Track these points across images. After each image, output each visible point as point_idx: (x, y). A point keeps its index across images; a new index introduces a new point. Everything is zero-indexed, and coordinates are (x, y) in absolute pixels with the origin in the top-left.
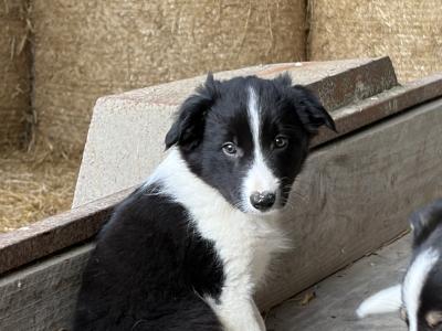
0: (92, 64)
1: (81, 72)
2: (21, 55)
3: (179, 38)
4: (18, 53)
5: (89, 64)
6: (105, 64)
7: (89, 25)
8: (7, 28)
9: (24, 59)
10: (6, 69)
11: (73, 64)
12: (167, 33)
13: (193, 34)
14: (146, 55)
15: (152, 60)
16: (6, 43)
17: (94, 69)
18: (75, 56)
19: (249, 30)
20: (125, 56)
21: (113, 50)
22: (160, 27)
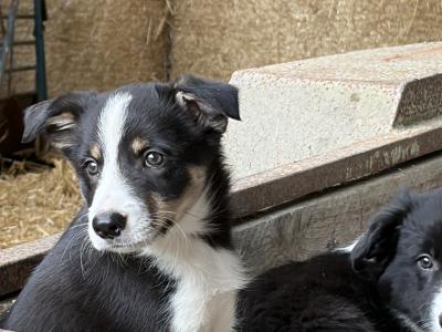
0: (237, 52)
1: (225, 61)
2: (158, 40)
3: (337, 25)
4: (155, 38)
5: (234, 51)
6: (252, 51)
7: (236, 8)
8: (144, 9)
9: (161, 44)
10: (141, 55)
11: (216, 51)
12: (323, 18)
13: (353, 21)
14: (299, 43)
15: (306, 48)
16: (142, 26)
17: (239, 57)
18: (218, 42)
19: (417, 18)
20: (274, 44)
21: (261, 36)
22: (315, 12)
